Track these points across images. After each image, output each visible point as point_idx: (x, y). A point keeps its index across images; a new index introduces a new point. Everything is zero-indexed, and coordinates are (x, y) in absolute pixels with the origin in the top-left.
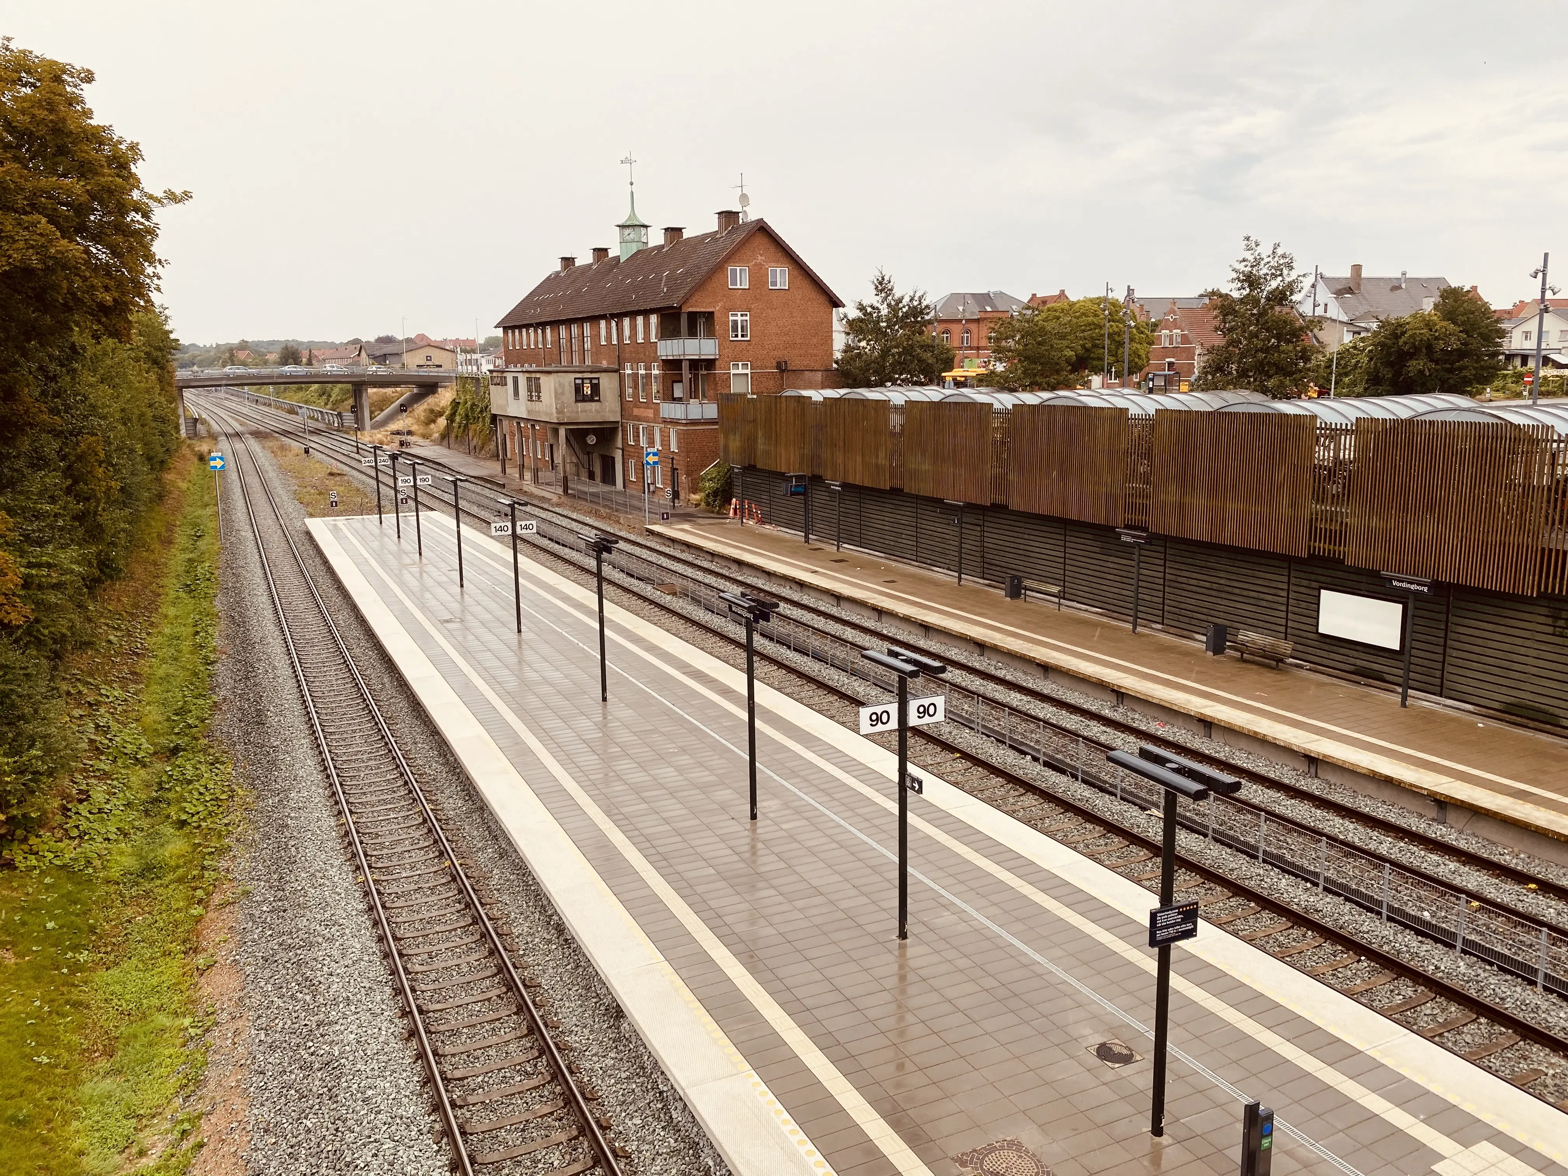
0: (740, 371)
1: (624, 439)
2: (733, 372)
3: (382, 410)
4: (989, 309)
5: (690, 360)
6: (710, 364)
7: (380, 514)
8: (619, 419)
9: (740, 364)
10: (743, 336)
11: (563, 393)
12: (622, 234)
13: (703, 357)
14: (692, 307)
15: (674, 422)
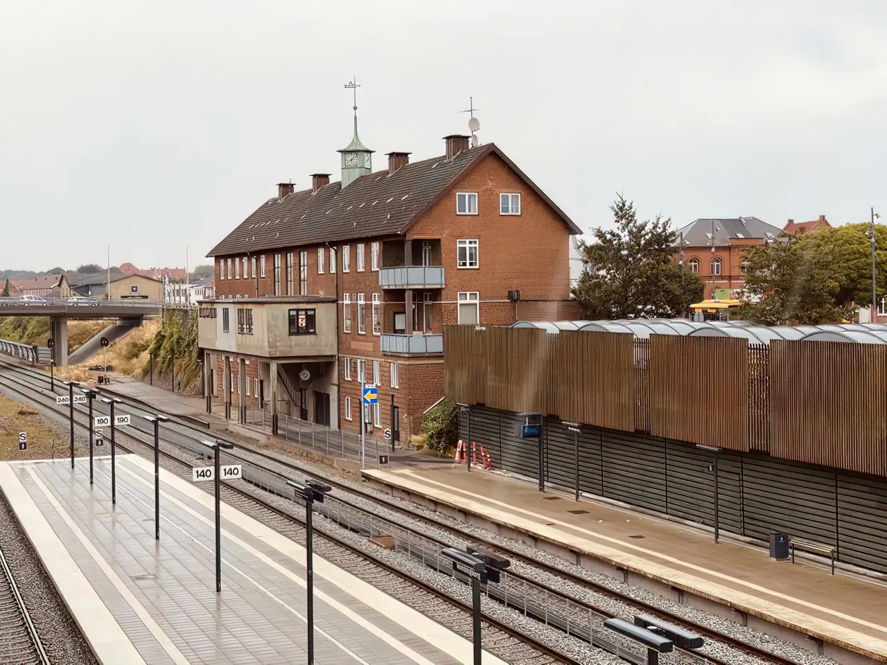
0: (468, 301)
1: (341, 375)
2: (460, 302)
3: (81, 344)
4: (740, 236)
5: (414, 290)
6: (435, 293)
7: (73, 456)
8: (335, 353)
9: (468, 293)
10: (471, 264)
11: (276, 326)
12: (344, 160)
13: (427, 287)
14: (417, 234)
15: (395, 356)
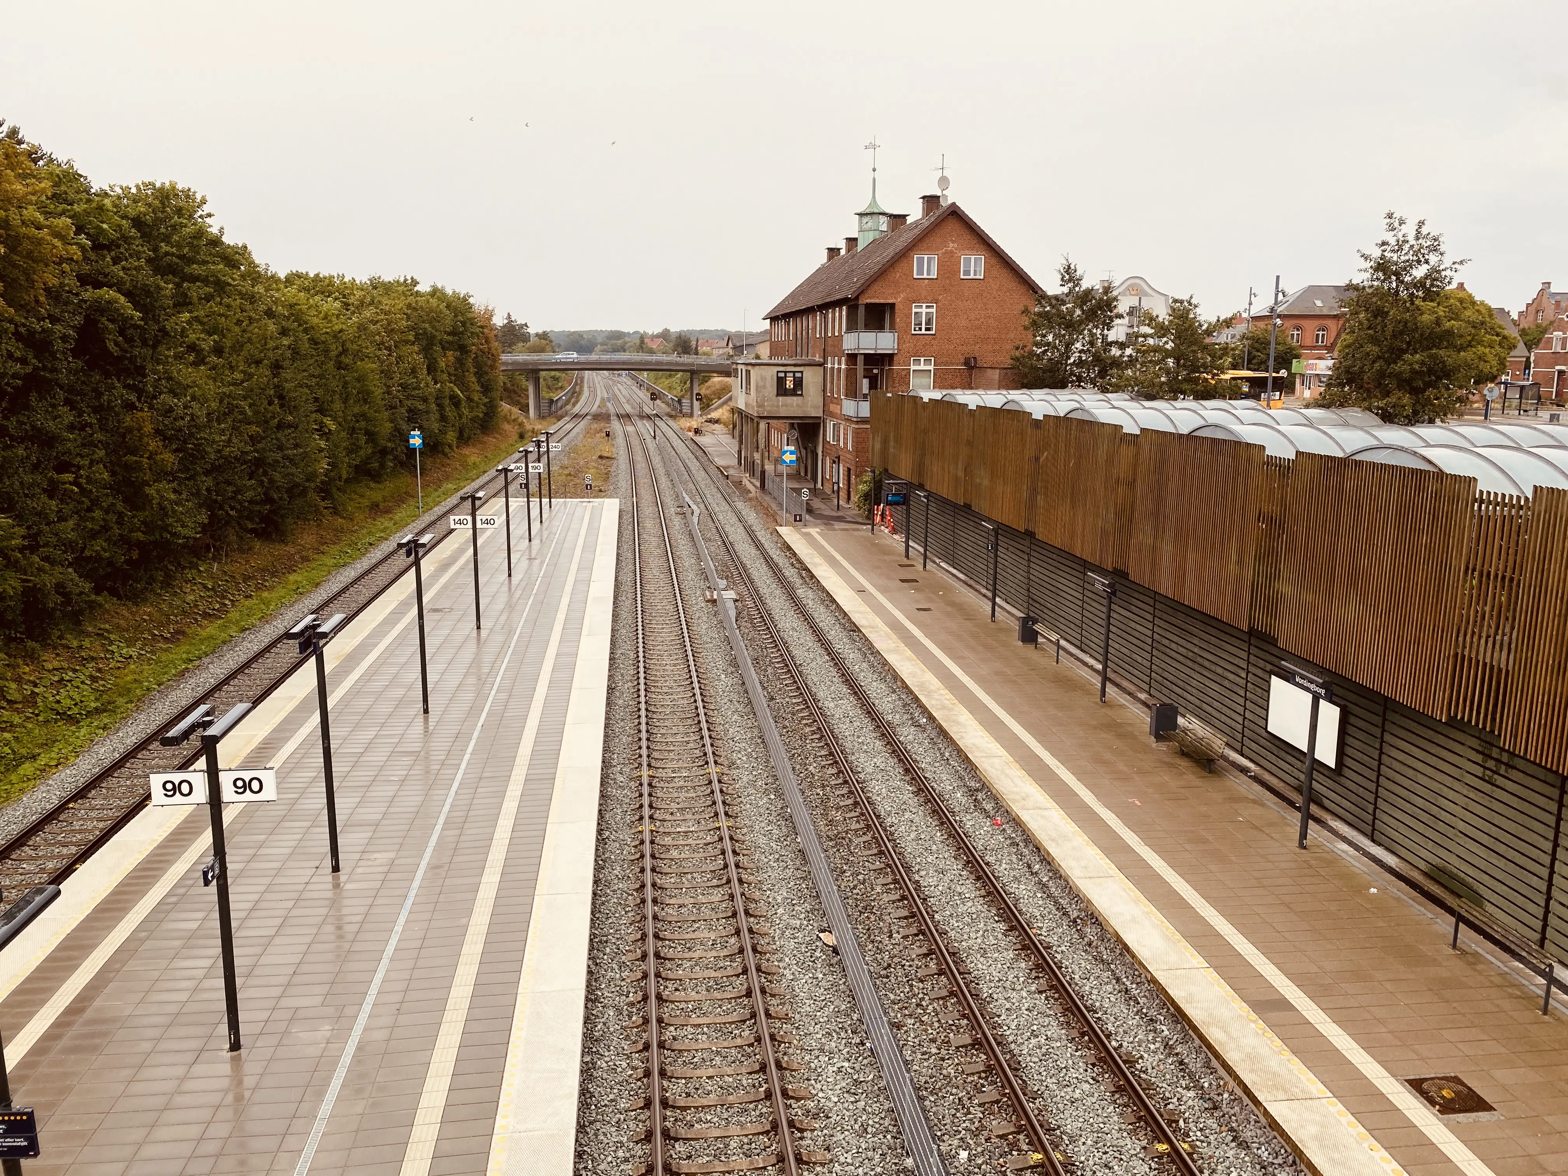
0: (922, 367)
1: (824, 435)
2: (913, 367)
5: (865, 355)
6: (888, 359)
8: (820, 415)
9: (922, 359)
10: (927, 329)
11: (764, 387)
12: (860, 222)
13: (879, 352)
14: (870, 298)
15: (848, 419)
